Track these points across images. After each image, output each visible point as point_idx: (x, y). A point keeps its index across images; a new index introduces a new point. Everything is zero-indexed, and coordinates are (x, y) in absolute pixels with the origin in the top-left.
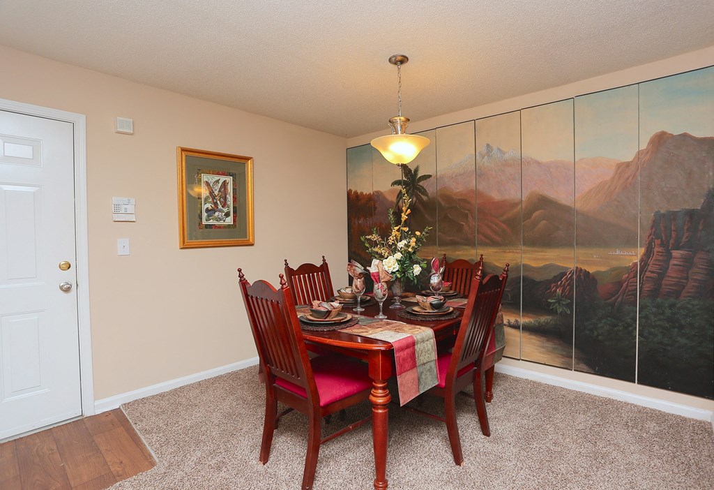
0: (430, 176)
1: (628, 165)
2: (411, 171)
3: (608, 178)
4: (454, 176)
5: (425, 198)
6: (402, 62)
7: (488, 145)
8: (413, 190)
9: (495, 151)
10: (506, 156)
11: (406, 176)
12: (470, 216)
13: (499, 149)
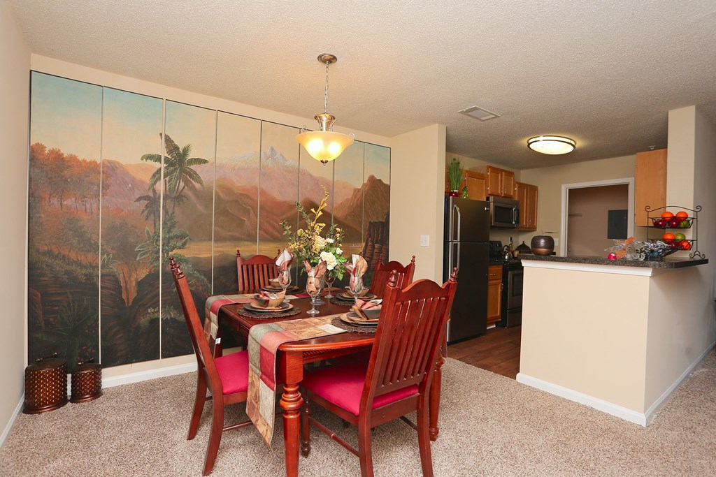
0: (205, 162)
1: (359, 190)
2: (178, 148)
3: (350, 197)
4: (236, 168)
5: (197, 185)
6: (330, 62)
7: (272, 149)
8: (180, 173)
9: (278, 155)
10: (287, 163)
11: (170, 152)
12: (252, 211)
13: (281, 155)
